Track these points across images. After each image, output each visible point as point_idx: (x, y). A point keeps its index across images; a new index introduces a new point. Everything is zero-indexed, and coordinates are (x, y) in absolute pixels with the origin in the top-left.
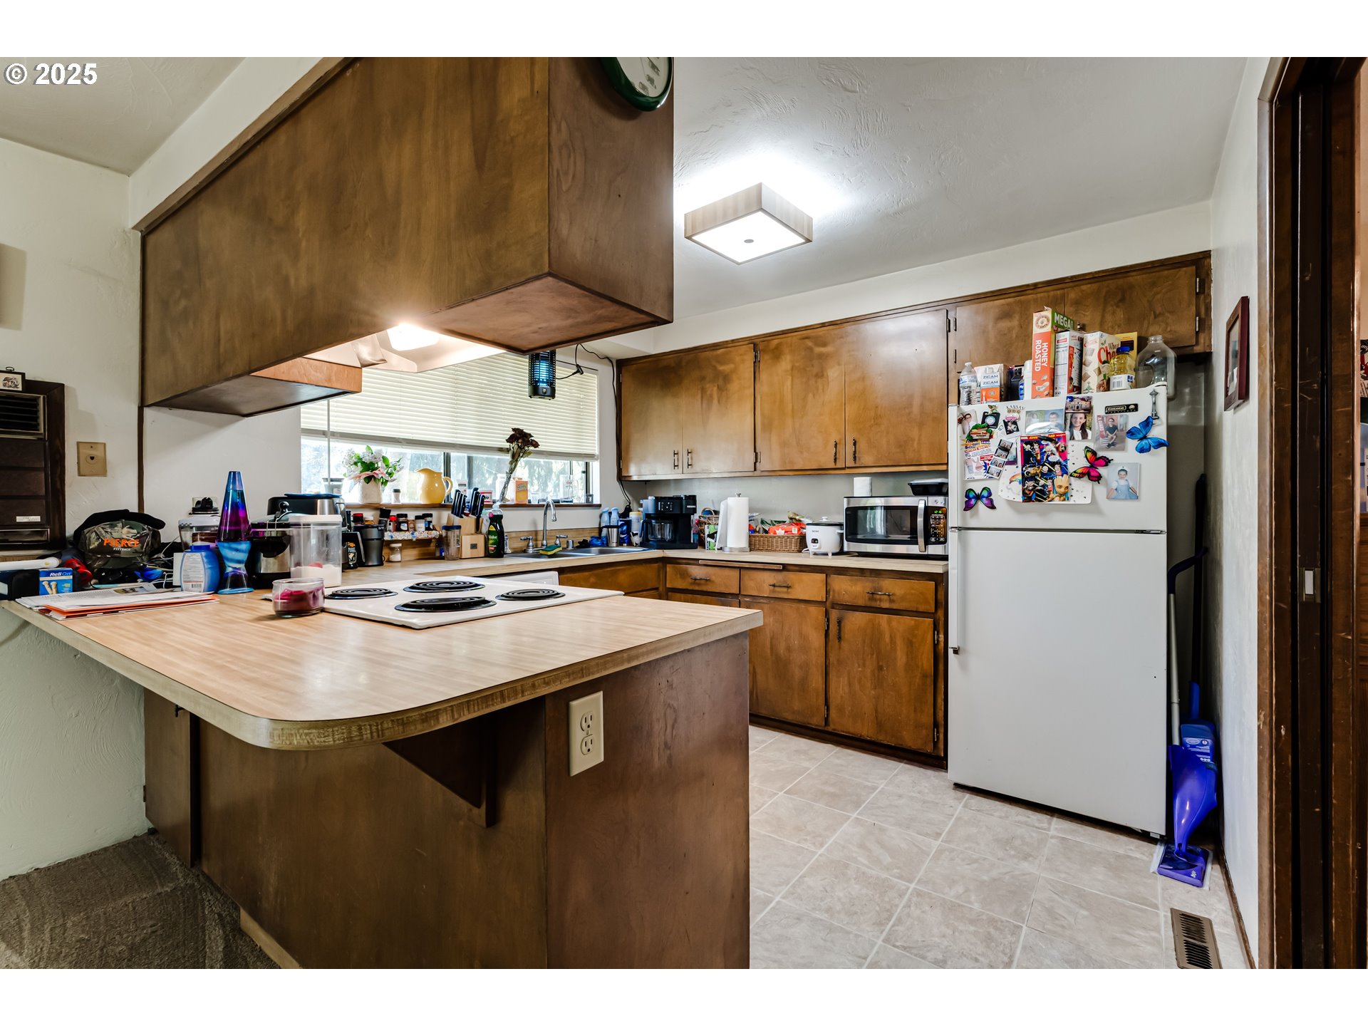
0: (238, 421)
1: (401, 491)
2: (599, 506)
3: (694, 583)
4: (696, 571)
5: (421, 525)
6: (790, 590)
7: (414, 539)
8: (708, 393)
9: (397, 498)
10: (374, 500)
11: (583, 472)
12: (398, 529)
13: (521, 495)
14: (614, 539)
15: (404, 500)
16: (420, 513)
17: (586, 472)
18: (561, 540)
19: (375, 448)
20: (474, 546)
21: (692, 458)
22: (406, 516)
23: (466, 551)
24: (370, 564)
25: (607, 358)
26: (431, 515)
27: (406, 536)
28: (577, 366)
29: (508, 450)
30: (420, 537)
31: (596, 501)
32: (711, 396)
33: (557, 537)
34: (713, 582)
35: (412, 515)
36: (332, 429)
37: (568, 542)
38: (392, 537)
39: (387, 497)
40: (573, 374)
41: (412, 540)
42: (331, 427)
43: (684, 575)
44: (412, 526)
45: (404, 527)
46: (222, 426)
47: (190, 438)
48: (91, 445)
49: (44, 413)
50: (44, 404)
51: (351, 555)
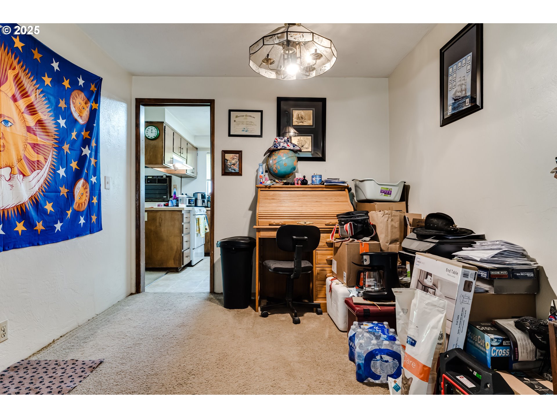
0: (196, 179)
46: (193, 180)
47: (188, 183)
48: (175, 185)
49: (168, 180)
50: (168, 179)
51: (209, 205)
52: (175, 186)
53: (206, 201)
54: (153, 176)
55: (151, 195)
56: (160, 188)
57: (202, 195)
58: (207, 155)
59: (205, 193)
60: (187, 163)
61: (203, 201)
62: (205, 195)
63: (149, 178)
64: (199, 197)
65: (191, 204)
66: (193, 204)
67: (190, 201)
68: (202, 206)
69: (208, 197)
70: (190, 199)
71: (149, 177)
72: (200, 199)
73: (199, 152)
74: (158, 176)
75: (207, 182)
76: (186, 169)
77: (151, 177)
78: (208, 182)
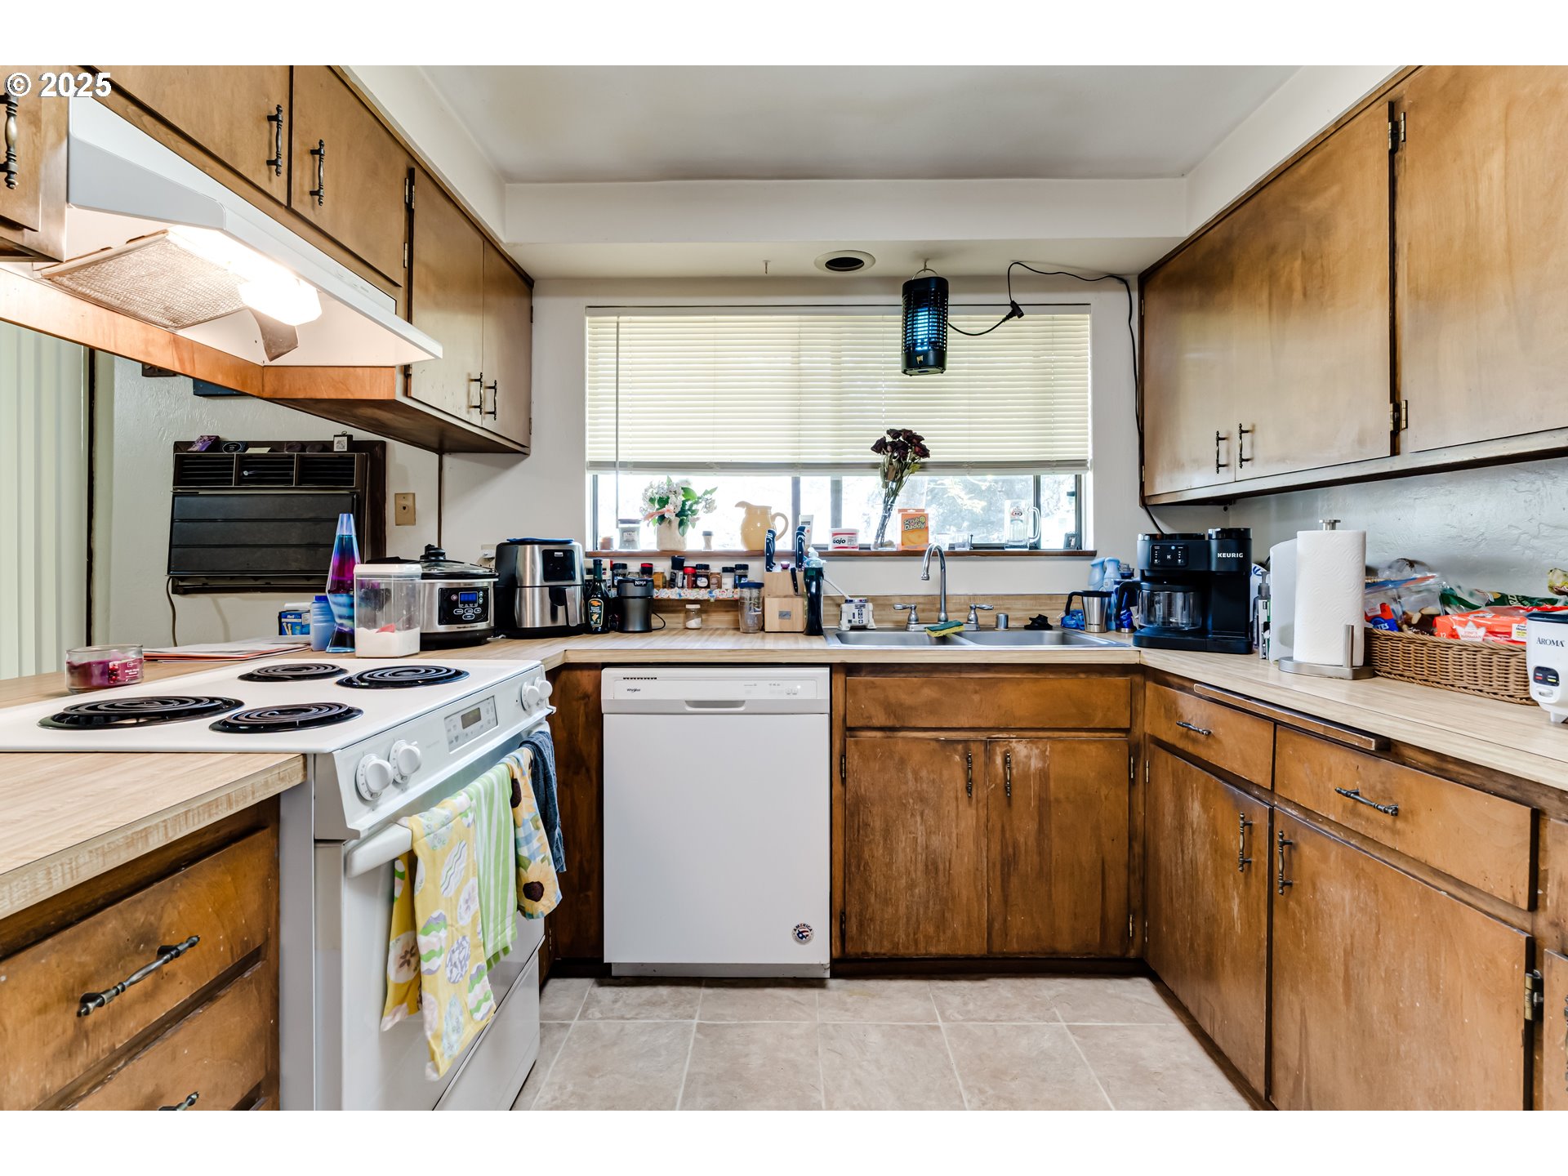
0: (523, 459)
1: (714, 533)
2: (1093, 554)
3: (1186, 736)
4: (1193, 710)
5: (728, 581)
6: (1400, 825)
7: (712, 600)
8: (1283, 280)
9: (708, 543)
10: (670, 546)
11: (1071, 494)
12: (694, 585)
13: (913, 536)
14: (1095, 616)
15: (716, 546)
16: (732, 564)
17: (1076, 494)
18: (979, 613)
19: (677, 478)
20: (783, 615)
21: (1252, 445)
22: (707, 567)
23: (772, 622)
24: (631, 630)
25: (1112, 276)
26: (745, 567)
27: (702, 594)
28: (1013, 304)
29: (875, 466)
30: (721, 597)
31: (1088, 545)
32: (1290, 287)
33: (971, 608)
34: (1219, 742)
35: (716, 567)
36: (621, 458)
37: (997, 618)
38: (680, 596)
39: (692, 541)
40: (1004, 320)
41: (708, 600)
42: (620, 457)
43: (1171, 711)
44: (714, 581)
45: (702, 582)
46: (508, 466)
47: (481, 481)
48: (404, 496)
49: (363, 469)
50: (363, 460)
51: (595, 617)
52: (409, 503)
53: (574, 593)
54: (275, 446)
55: (259, 553)
56: (311, 515)
57: (547, 556)
58: (588, 319)
59: (568, 542)
60: (409, 319)
61: (558, 598)
62: (569, 555)
63: (251, 456)
64: (531, 566)
65: (458, 620)
66: (482, 617)
67: (455, 605)
68: (548, 623)
69: (591, 566)
70: (456, 591)
71: (251, 451)
72: (538, 583)
73: (544, 305)
74: (303, 446)
75: (589, 477)
76: (406, 362)
77: (265, 450)
78: (595, 480)
